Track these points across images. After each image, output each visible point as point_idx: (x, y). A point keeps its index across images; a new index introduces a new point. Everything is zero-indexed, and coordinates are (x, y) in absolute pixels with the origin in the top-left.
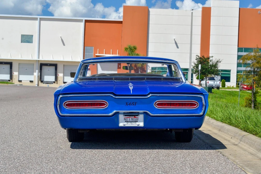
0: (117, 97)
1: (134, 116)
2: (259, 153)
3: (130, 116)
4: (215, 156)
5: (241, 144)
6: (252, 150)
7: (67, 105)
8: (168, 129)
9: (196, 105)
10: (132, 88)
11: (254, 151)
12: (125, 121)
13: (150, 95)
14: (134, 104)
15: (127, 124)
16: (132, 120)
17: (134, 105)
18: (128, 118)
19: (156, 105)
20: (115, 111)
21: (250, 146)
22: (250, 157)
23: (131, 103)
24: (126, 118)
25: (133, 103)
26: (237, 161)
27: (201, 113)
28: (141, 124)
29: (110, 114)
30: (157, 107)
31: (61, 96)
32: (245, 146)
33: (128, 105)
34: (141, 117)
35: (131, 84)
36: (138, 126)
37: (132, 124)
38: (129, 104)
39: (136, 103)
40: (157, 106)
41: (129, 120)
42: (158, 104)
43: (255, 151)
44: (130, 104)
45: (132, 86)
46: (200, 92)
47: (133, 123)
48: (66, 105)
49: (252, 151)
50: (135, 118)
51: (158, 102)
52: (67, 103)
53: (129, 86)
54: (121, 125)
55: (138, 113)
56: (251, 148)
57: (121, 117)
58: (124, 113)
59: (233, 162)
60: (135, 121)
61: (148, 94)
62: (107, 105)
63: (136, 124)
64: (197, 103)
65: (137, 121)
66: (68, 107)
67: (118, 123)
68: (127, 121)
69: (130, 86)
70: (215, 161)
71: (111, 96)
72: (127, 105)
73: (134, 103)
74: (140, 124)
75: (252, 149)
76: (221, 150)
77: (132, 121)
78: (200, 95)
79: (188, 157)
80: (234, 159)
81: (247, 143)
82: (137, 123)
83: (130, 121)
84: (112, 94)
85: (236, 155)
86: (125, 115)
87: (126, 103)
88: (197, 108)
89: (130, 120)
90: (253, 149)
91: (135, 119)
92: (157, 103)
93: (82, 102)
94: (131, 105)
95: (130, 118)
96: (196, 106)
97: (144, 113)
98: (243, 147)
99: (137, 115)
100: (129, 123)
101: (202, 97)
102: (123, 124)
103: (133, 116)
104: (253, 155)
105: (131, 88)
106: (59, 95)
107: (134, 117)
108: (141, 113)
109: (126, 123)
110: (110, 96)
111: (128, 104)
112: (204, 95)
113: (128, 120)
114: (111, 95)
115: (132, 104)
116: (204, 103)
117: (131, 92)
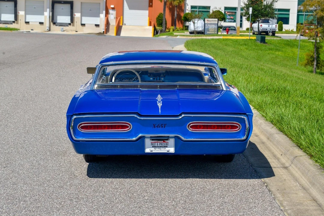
0: (142, 118)
1: (164, 140)
2: (312, 188)
3: (158, 141)
4: (260, 193)
5: (292, 167)
6: (304, 181)
7: (82, 128)
8: (205, 155)
9: (238, 127)
10: (161, 105)
11: (306, 182)
12: (152, 146)
13: (183, 115)
14: (163, 126)
15: (154, 149)
16: (160, 145)
17: (163, 127)
18: (156, 143)
20: (140, 135)
21: (303, 174)
22: (301, 194)
24: (153, 143)
25: (162, 125)
26: (285, 203)
27: (244, 138)
28: (172, 150)
29: (134, 139)
30: (191, 130)
31: (75, 117)
32: (297, 172)
33: (156, 127)
34: (172, 141)
35: (159, 98)
36: (168, 152)
37: (161, 150)
38: (157, 126)
39: (165, 125)
40: (190, 128)
41: (157, 145)
42: (192, 127)
43: (308, 184)
44: (159, 126)
45: (161, 102)
46: (244, 112)
47: (161, 149)
48: (81, 128)
49: (304, 182)
51: (192, 123)
52: (83, 125)
53: (158, 102)
54: (147, 151)
55: (168, 137)
56: (303, 177)
57: (148, 142)
58: (151, 137)
59: (279, 204)
60: (164, 147)
61: (180, 115)
62: (130, 128)
63: (165, 150)
64: (239, 125)
65: (167, 147)
66: (83, 130)
67: (144, 149)
68: (155, 146)
69: (159, 102)
70: (258, 203)
71: (136, 117)
73: (162, 124)
74: (170, 150)
75: (305, 179)
76: (267, 180)
77: (160, 147)
78: (242, 116)
79: (227, 196)
80: (281, 199)
81: (299, 169)
82: (167, 149)
84: (136, 114)
85: (284, 191)
86: (153, 140)
87: (154, 125)
88: (239, 131)
89: (159, 145)
90: (306, 180)
91: (164, 144)
92: (192, 125)
93: (101, 124)
94: (160, 127)
95: (159, 143)
96: (237, 129)
97: (175, 137)
98: (294, 172)
99: (167, 140)
100: (157, 149)
101: (246, 118)
102: (150, 150)
103: (161, 141)
104: (305, 191)
105: (160, 105)
106: (72, 116)
107: (163, 141)
108: (172, 137)
109: (153, 149)
110: (134, 117)
111: (155, 126)
112: (247, 116)
113: (156, 145)
116: (247, 126)
117: (160, 111)
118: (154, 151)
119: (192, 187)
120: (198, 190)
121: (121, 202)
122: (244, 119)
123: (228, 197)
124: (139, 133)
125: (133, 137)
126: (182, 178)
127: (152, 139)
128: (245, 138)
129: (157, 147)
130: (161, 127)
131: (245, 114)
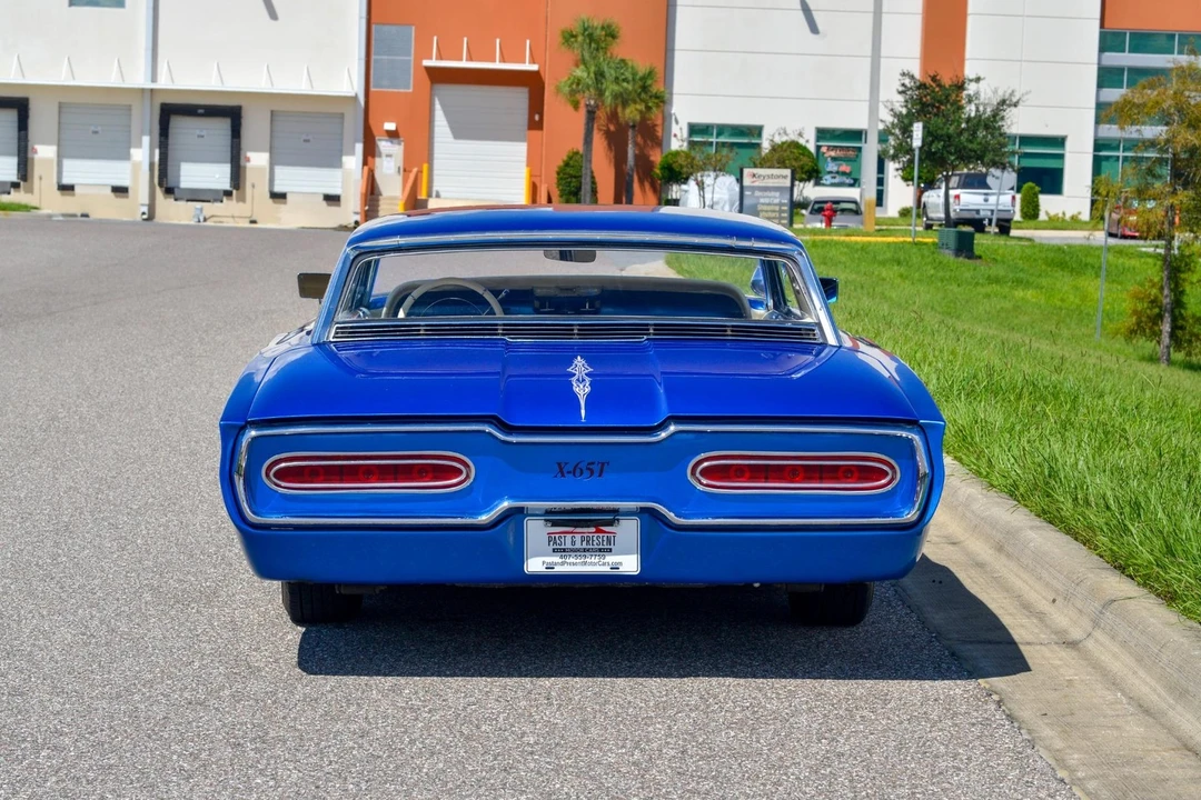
0: (514, 439)
1: (597, 524)
2: (1179, 708)
3: (576, 527)
4: (973, 724)
5: (1097, 641)
6: (1146, 686)
7: (282, 474)
8: (757, 585)
9: (886, 474)
10: (588, 390)
11: (1155, 690)
12: (552, 547)
13: (672, 428)
14: (596, 468)
15: (560, 561)
16: (584, 543)
17: (596, 474)
18: (569, 537)
19: (698, 475)
20: (506, 504)
21: (1139, 660)
22: (1135, 728)
23: (582, 465)
24: (557, 536)
25: (592, 466)
26: (1074, 758)
27: (910, 515)
28: (630, 564)
29: (484, 518)
30: (702, 485)
31: (254, 433)
32: (1115, 656)
33: (569, 472)
34: (629, 530)
35: (580, 366)
36: (615, 572)
37: (585, 563)
38: (571, 467)
39: (603, 464)
40: (700, 478)
41: (573, 543)
42: (707, 473)
43: (1163, 693)
44: (578, 471)
45: (588, 380)
46: (911, 414)
47: (588, 560)
48: (276, 475)
49: (1145, 689)
50: (601, 535)
51: (706, 458)
52: (283, 465)
53: (574, 379)
54: (535, 565)
55: (615, 511)
56: (1142, 673)
57: (536, 531)
58: (549, 512)
59: (1053, 763)
60: (600, 550)
61: (662, 426)
62: (468, 477)
63: (604, 564)
64: (892, 467)
65: (611, 550)
66: (283, 484)
67: (521, 561)
68: (563, 547)
69: (578, 380)
70: (969, 759)
71: (489, 433)
72: (563, 475)
73: (593, 463)
74: (621, 564)
75: (1148, 679)
76: (998, 682)
77: (584, 550)
78: (903, 429)
79: (845, 733)
80: (1058, 744)
81: (1124, 644)
82: (610, 559)
83: (578, 550)
84: (492, 423)
85: (1069, 719)
86: (555, 523)
87: (559, 464)
88: (889, 487)
89: (578, 545)
90: (1153, 683)
91: (598, 540)
92: (706, 464)
93: (353, 462)
94: (581, 473)
95: (578, 537)
96: (883, 482)
97: (643, 510)
98: (1106, 658)
99: (610, 523)
100: (572, 560)
101: (917, 438)
102: (544, 562)
103: (588, 527)
104: (1151, 720)
105: (582, 390)
106: (242, 429)
107: (593, 530)
108: (629, 513)
109: (556, 559)
110: (484, 432)
111: (565, 470)
112: (922, 430)
113: (569, 545)
114: (488, 429)
115: (584, 469)
116: (924, 467)
117: (583, 412)
118: (559, 569)
119: (708, 707)
120: (734, 714)
121: (433, 754)
122: (911, 440)
123: (848, 738)
124: (500, 497)
125: (480, 514)
126: (668, 675)
127: (555, 518)
128: (915, 518)
129: (572, 550)
130: (587, 473)
131: (912, 423)
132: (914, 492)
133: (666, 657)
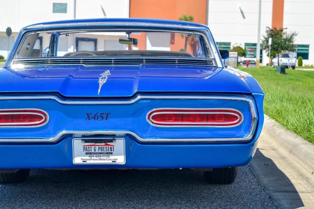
1: (105, 141)
3: (96, 143)
8: (181, 169)
9: (237, 118)
10: (105, 81)
12: (85, 152)
13: (139, 97)
14: (105, 116)
15: (89, 158)
16: (100, 150)
17: (105, 119)
18: (93, 147)
19: (151, 119)
20: (64, 132)
23: (99, 115)
24: (87, 147)
27: (248, 137)
28: (121, 160)
29: (51, 139)
30: (152, 123)
33: (92, 118)
34: (120, 144)
35: (106, 73)
36: (114, 163)
37: (100, 159)
38: (93, 116)
39: (108, 114)
41: (95, 150)
42: (155, 117)
44: (96, 117)
45: (107, 78)
46: (249, 91)
47: (102, 158)
50: (107, 146)
51: (156, 111)
53: (101, 78)
54: (77, 160)
55: (114, 136)
57: (78, 145)
58: (84, 136)
60: (107, 153)
61: (134, 96)
62: (46, 120)
63: (109, 160)
64: (240, 115)
65: (112, 153)
67: (71, 158)
68: (90, 152)
69: (103, 78)
71: (54, 100)
72: (89, 119)
73: (103, 114)
74: (117, 159)
77: (100, 153)
78: (245, 97)
82: (112, 157)
83: (97, 153)
84: (56, 95)
86: (86, 141)
87: (88, 114)
88: (239, 124)
89: (97, 151)
91: (106, 149)
92: (155, 114)
94: (98, 118)
95: (97, 147)
96: (236, 122)
97: (127, 135)
99: (111, 141)
100: (95, 158)
101: (251, 101)
102: (82, 159)
103: (101, 143)
105: (102, 82)
107: (104, 144)
108: (120, 137)
109: (87, 158)
110: (52, 99)
111: (90, 117)
112: (254, 97)
113: (93, 151)
114: (53, 97)
115: (99, 116)
116: (254, 114)
117: (99, 91)
118: (89, 162)
122: (248, 102)
124: (61, 129)
127: (86, 139)
128: (250, 138)
129: (94, 153)
130: (100, 118)
131: (249, 94)
132: (249, 127)
133: (146, 199)
